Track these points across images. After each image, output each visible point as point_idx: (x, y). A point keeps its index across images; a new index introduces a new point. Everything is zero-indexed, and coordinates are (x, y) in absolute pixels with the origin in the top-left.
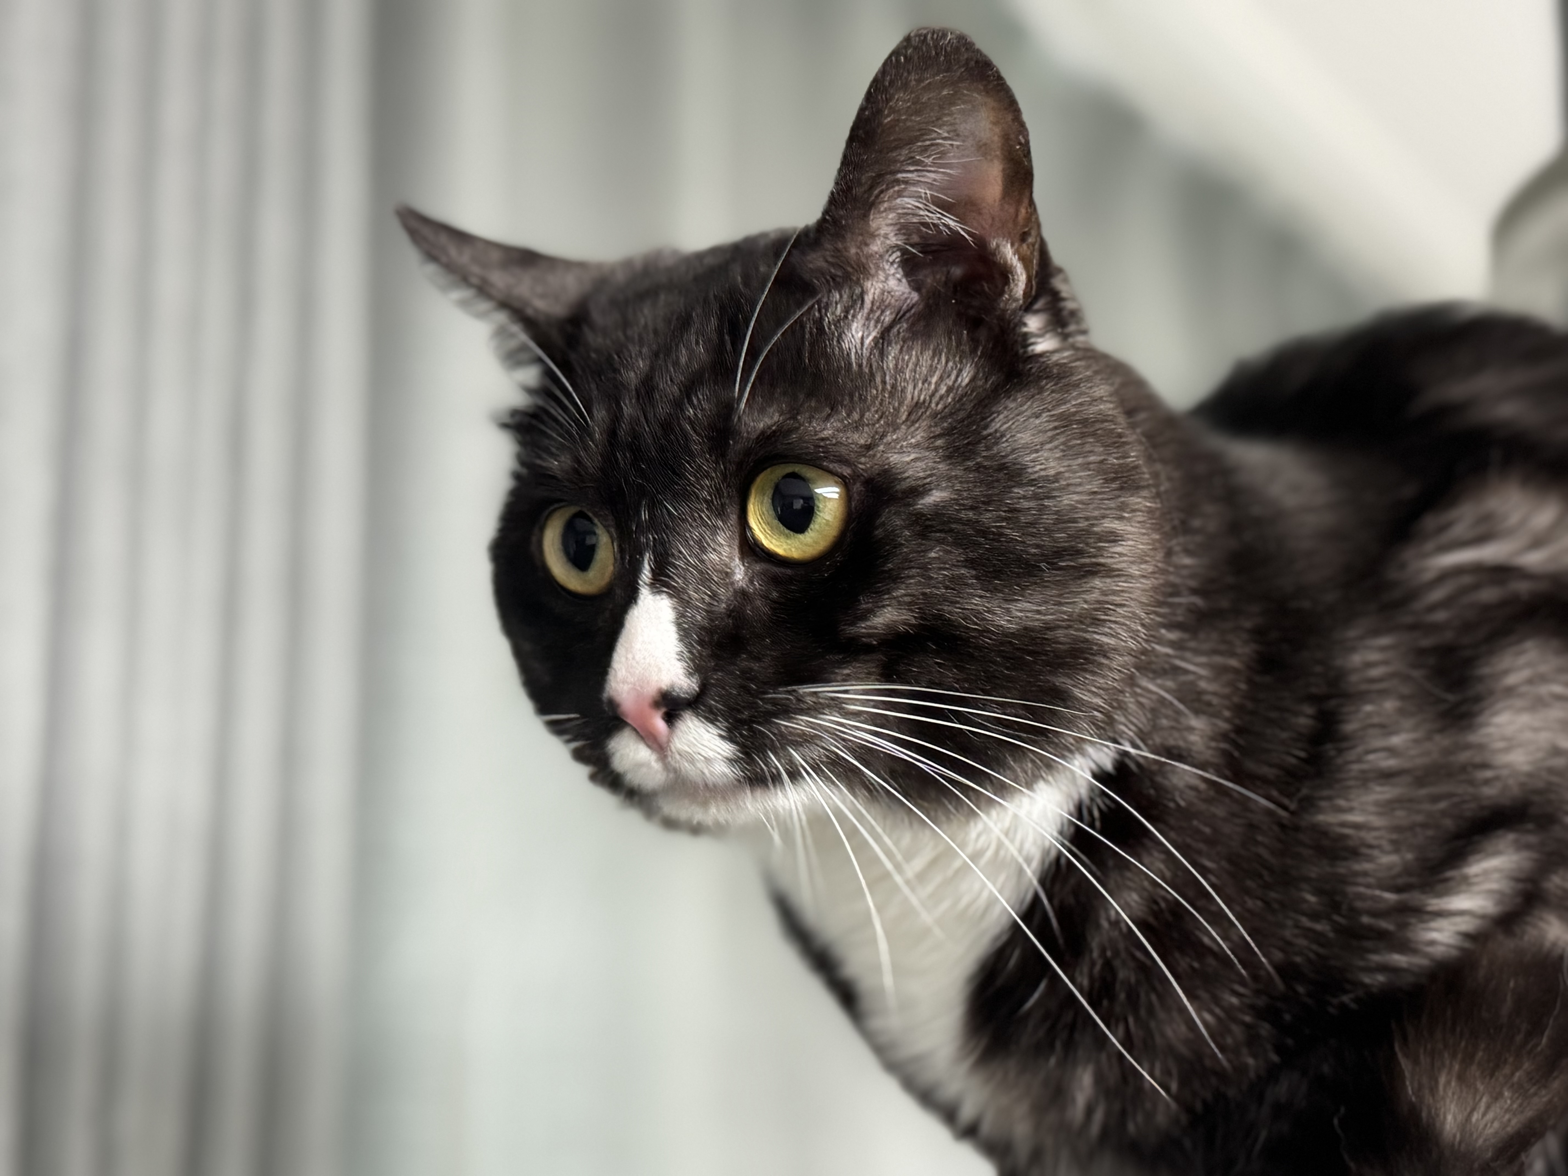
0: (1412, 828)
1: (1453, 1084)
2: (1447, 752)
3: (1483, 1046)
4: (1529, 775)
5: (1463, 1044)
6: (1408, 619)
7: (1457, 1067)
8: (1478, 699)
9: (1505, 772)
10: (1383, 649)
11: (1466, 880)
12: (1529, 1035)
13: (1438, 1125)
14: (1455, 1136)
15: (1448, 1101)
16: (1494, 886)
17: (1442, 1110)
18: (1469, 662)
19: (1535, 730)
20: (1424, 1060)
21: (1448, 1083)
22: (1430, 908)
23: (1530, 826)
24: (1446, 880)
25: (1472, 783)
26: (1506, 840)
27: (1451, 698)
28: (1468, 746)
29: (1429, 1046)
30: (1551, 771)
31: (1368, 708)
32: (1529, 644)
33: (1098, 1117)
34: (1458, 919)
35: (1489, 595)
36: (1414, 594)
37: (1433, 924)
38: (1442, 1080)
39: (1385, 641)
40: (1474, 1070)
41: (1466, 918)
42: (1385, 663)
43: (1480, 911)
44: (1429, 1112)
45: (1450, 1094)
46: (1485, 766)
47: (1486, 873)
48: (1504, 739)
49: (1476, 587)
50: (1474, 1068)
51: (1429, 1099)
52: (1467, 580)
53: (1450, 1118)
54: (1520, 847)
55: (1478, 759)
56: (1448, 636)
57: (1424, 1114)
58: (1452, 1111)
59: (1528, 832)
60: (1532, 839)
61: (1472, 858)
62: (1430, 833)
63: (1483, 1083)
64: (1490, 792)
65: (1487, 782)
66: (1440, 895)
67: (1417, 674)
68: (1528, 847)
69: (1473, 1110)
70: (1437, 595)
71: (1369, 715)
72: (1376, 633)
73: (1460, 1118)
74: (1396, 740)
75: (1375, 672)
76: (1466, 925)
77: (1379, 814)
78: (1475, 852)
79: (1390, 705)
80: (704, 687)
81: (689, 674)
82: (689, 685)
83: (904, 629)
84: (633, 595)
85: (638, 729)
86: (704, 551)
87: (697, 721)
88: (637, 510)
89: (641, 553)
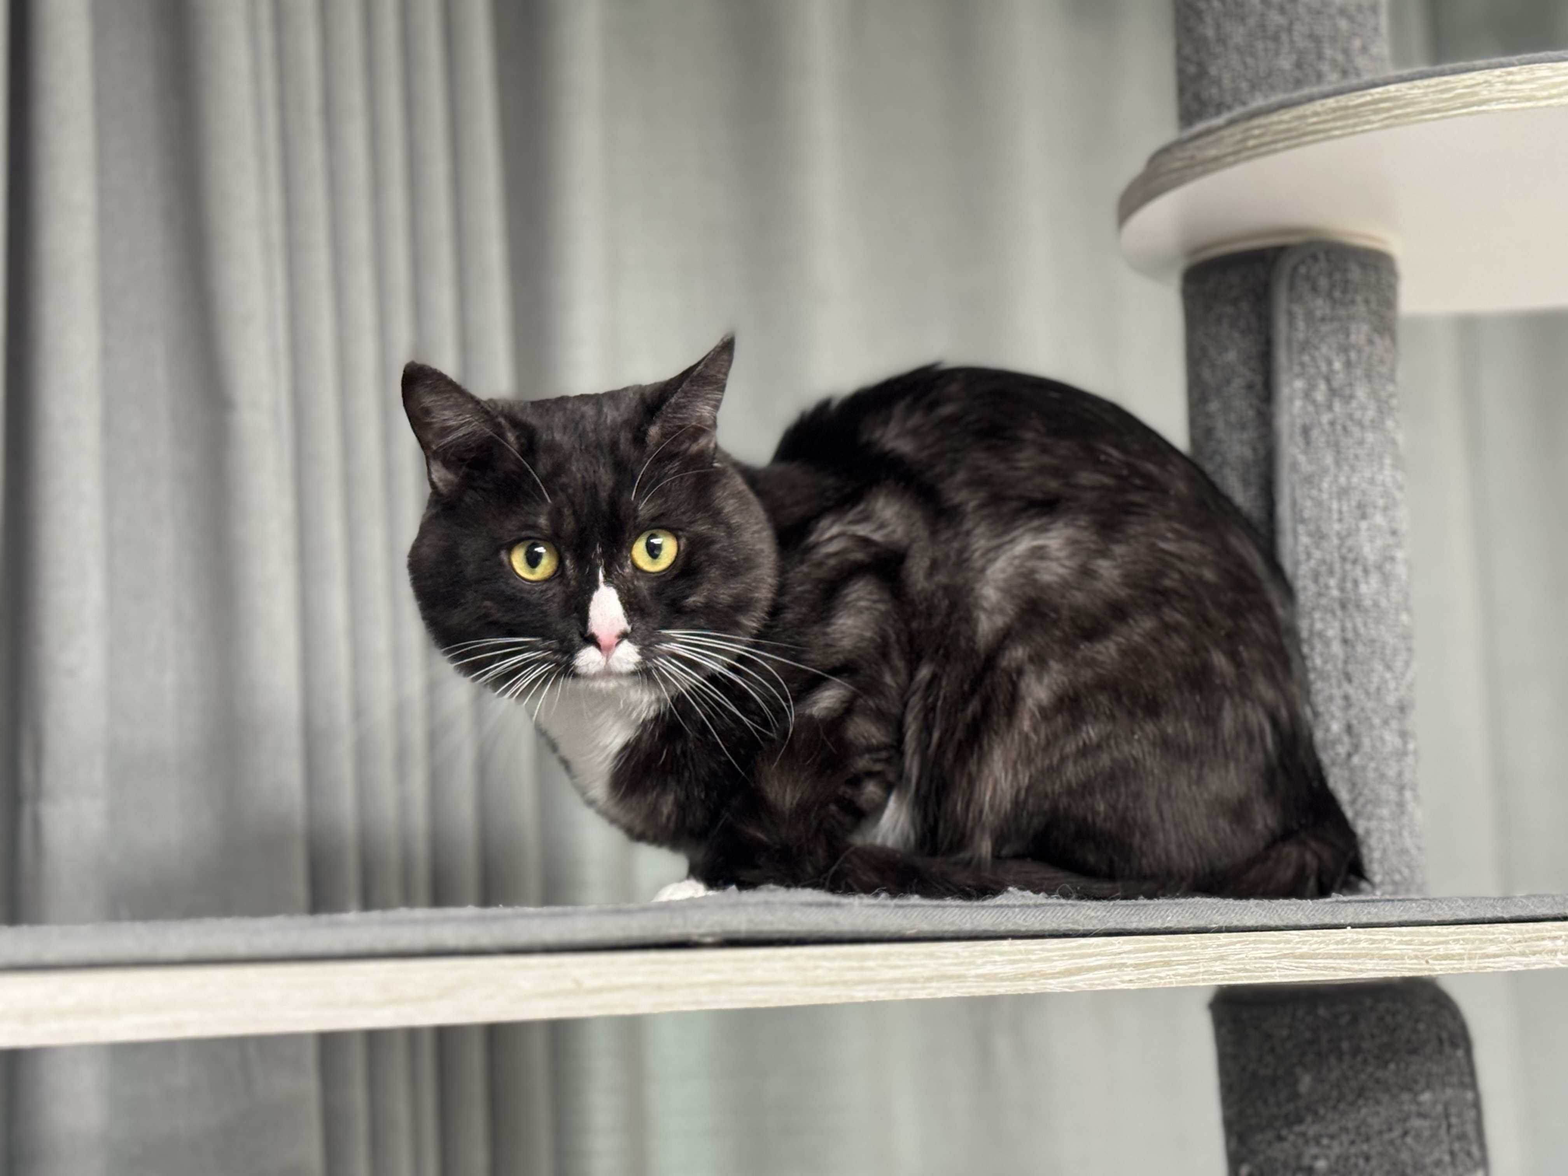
8: (833, 609)
11: (813, 701)
12: (807, 758)
16: (828, 705)
18: (835, 589)
19: (855, 627)
23: (846, 675)
26: (835, 682)
28: (825, 635)
35: (858, 556)
46: (832, 646)
47: (824, 698)
49: (852, 550)
55: (829, 642)
56: (833, 574)
59: (845, 678)
61: (818, 691)
64: (832, 660)
65: (832, 654)
66: (801, 707)
70: (832, 549)
80: (632, 629)
81: (629, 623)
82: (629, 628)
83: (699, 604)
84: (595, 586)
85: (602, 647)
86: (624, 568)
87: (630, 645)
88: (594, 548)
89: (597, 567)
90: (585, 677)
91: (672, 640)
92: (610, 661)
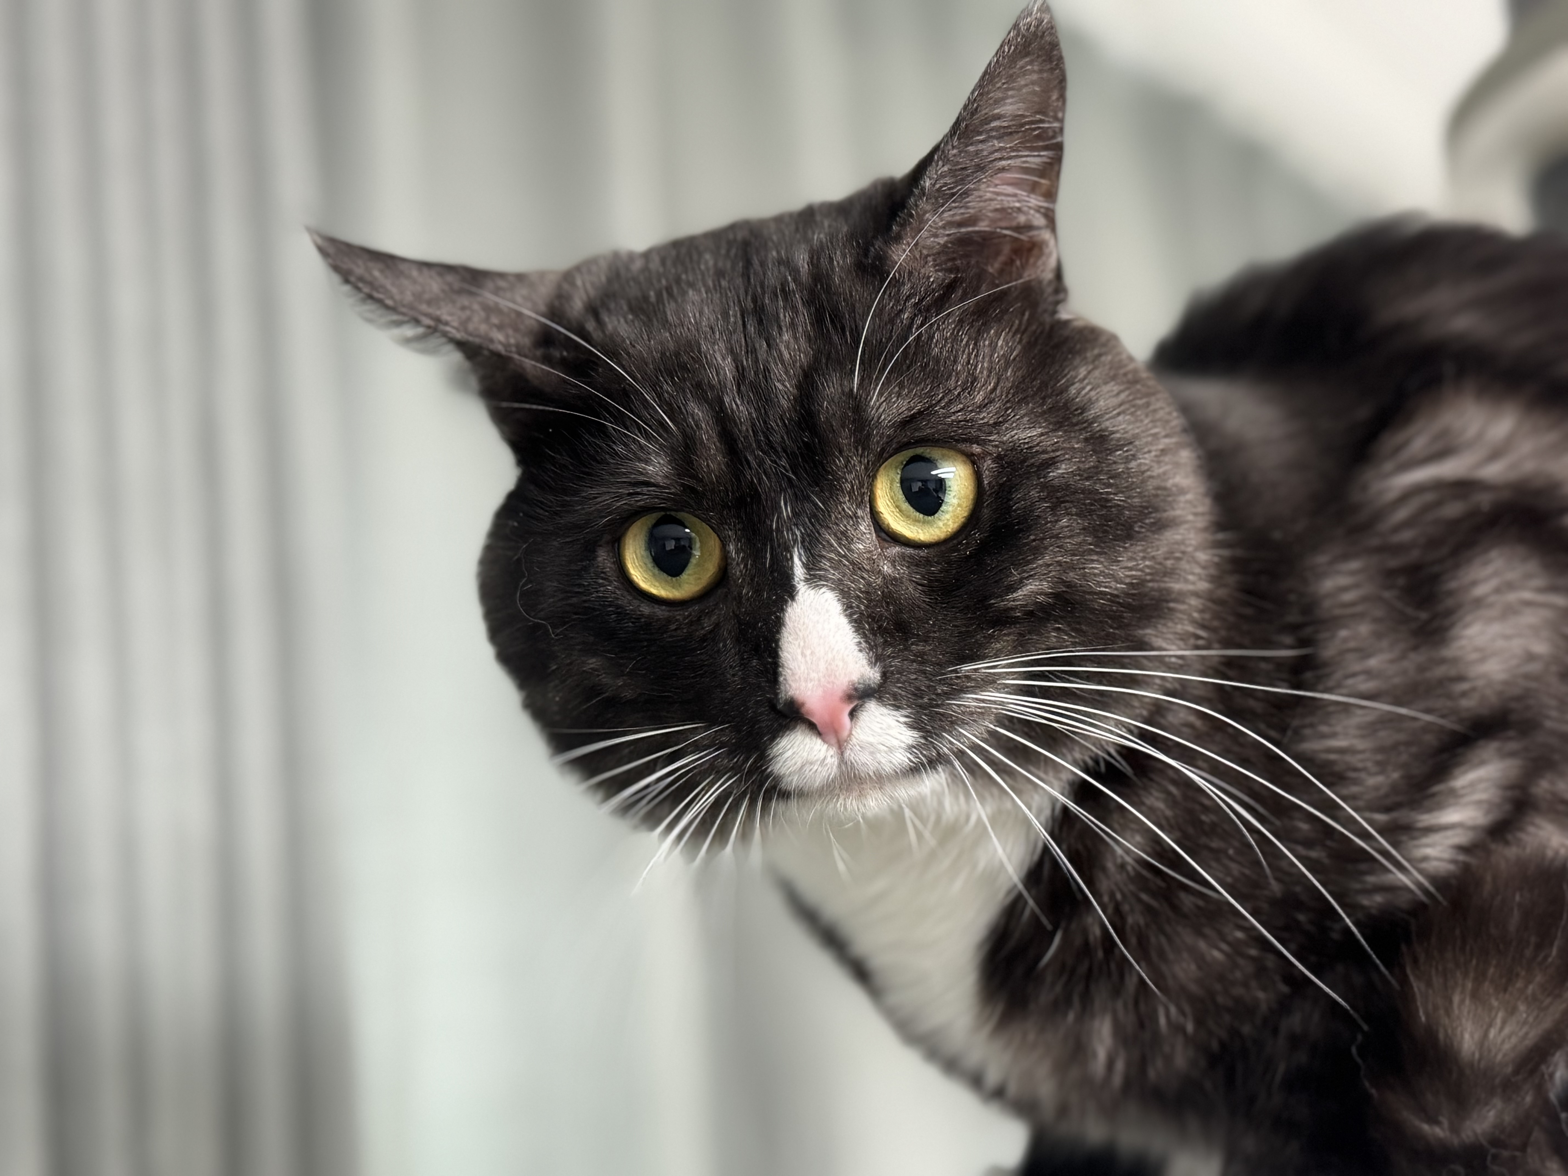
0: (1395, 747)
1: (1467, 1002)
2: (1422, 669)
3: (1494, 962)
4: (1506, 683)
5: (1474, 962)
6: (1375, 542)
7: (1469, 985)
8: (1450, 613)
9: (1480, 683)
10: (1352, 573)
11: (1453, 792)
12: (1539, 947)
13: (1455, 1044)
14: (1473, 1054)
15: (1464, 1021)
16: (1483, 796)
17: (1459, 1029)
18: (1435, 579)
19: (1507, 637)
20: (1437, 981)
21: (1462, 1001)
22: (1420, 825)
23: (1511, 733)
24: (1433, 795)
25: (1450, 696)
26: (1489, 749)
27: (1424, 615)
28: (1443, 661)
29: (1440, 968)
30: (1527, 677)
31: (1343, 633)
32: (1494, 554)
33: (1120, 1066)
34: (1449, 833)
35: (1453, 510)
36: (1379, 515)
37: (1425, 840)
38: (1456, 999)
39: (1354, 565)
40: (1487, 986)
41: (1459, 831)
42: (1356, 586)
43: (1470, 823)
44: (1446, 1031)
45: (1465, 1013)
46: (1461, 678)
47: (1472, 785)
48: (1477, 649)
49: (1438, 504)
50: (1487, 984)
51: (1445, 1021)
52: (1429, 497)
53: (1467, 1036)
54: (1504, 755)
55: (1453, 672)
56: (1415, 555)
57: (1441, 1036)
58: (1469, 1030)
59: (1510, 739)
60: (1513, 746)
61: (1457, 772)
62: (1414, 749)
63: (1497, 999)
64: (1468, 704)
65: (1464, 694)
66: (1430, 810)
67: (1387, 594)
68: (1512, 754)
69: (1490, 1025)
70: (1402, 514)
71: (1345, 640)
72: (1346, 557)
73: (1477, 1036)
74: (1373, 663)
75: (1348, 597)
76: (1460, 838)
77: (1363, 737)
78: (1458, 764)
79: (1364, 629)
80: (884, 675)
81: (872, 664)
82: (873, 675)
83: (1041, 598)
84: (788, 591)
85: (819, 726)
86: (851, 541)
87: (884, 710)
88: (776, 508)
89: (788, 549)
90: (802, 794)
91: (989, 682)
92: (847, 753)
